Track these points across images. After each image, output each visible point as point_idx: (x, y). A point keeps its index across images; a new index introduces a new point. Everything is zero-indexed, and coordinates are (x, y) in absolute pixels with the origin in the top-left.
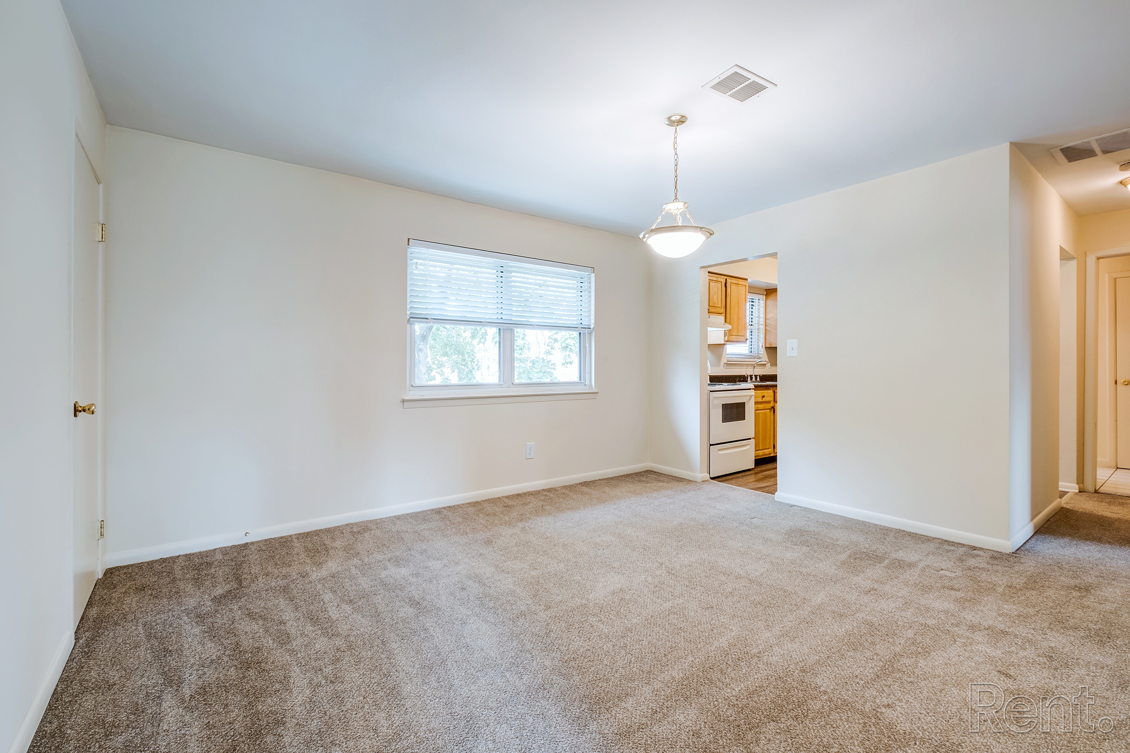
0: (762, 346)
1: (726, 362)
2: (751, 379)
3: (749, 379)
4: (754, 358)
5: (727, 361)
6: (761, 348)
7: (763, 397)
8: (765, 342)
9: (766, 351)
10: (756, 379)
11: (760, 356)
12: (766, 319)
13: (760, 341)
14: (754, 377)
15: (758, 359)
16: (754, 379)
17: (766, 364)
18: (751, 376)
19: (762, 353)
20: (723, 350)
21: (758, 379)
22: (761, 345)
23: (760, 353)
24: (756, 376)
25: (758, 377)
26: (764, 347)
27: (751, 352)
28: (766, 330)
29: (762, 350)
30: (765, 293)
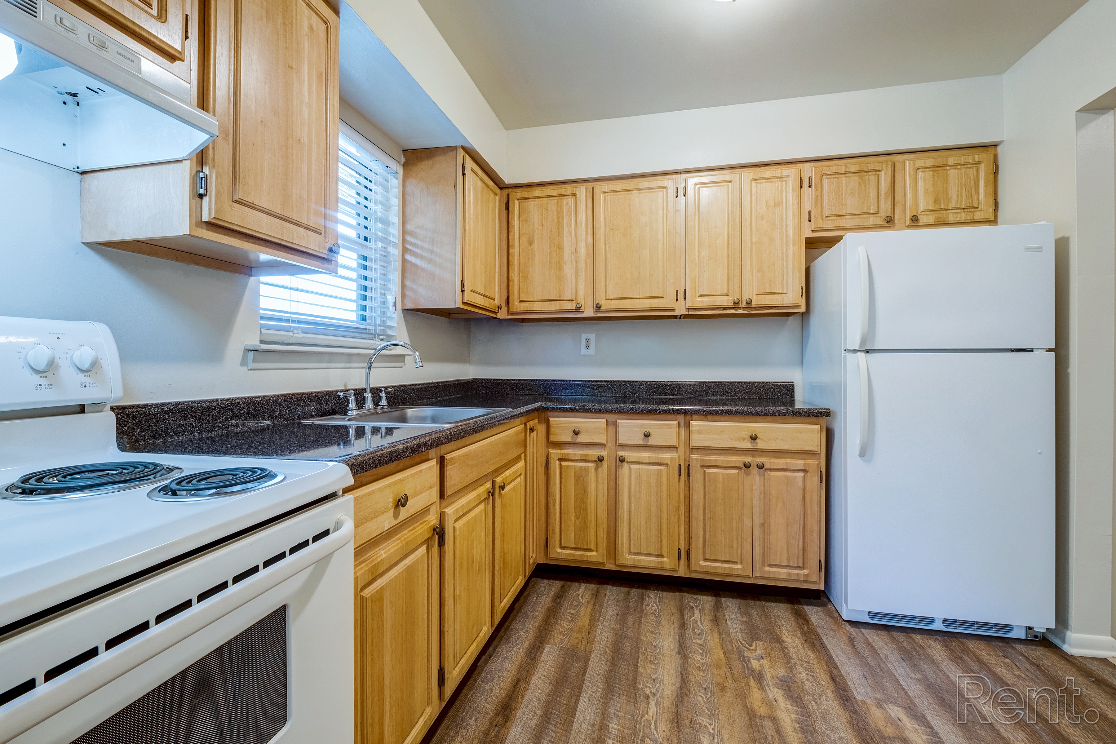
0: (395, 304)
1: (254, 342)
2: (361, 403)
3: (352, 405)
4: (374, 336)
5: (262, 342)
6: (392, 309)
7: (401, 502)
8: (404, 296)
9: (407, 322)
10: (376, 402)
11: (390, 332)
12: (404, 232)
13: (389, 289)
14: (368, 396)
15: (382, 340)
16: (369, 404)
17: (404, 356)
18: (359, 394)
19: (395, 325)
20: (241, 296)
21: (383, 402)
22: (390, 299)
23: (389, 323)
24: (376, 392)
25: (383, 395)
26: (399, 307)
27: (364, 318)
28: (404, 261)
29: (395, 316)
30: (403, 160)
